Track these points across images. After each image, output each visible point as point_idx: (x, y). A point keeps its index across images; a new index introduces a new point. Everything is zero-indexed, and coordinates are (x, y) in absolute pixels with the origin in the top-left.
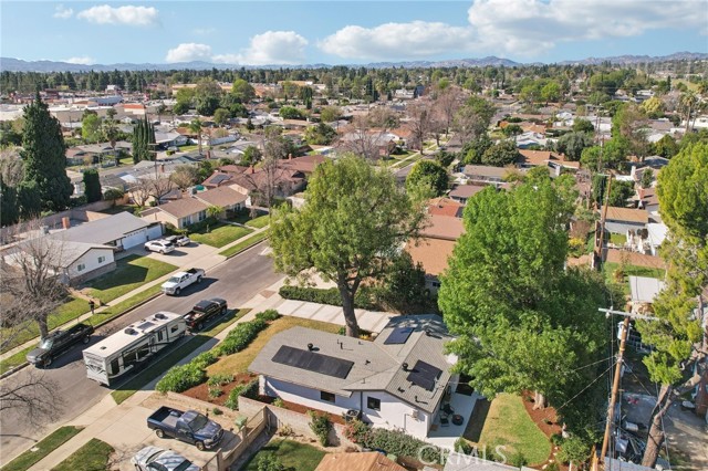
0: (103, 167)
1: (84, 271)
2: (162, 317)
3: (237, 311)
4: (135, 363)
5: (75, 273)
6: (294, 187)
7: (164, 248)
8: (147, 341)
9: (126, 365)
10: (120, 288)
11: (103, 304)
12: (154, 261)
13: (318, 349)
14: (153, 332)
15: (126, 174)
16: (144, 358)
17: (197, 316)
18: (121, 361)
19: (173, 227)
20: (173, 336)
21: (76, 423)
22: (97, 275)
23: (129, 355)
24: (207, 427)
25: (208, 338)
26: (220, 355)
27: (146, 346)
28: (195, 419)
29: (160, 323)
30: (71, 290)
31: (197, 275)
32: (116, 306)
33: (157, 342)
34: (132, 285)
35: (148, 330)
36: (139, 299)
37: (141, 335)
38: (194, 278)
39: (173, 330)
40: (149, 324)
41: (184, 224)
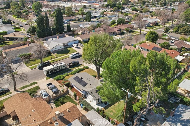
0: (80, 22)
1: (56, 50)
2: (61, 64)
3: (81, 65)
4: (53, 72)
5: (54, 50)
6: (117, 33)
7: (76, 46)
8: (56, 68)
9: (50, 72)
10: (62, 54)
11: (57, 58)
12: (73, 49)
13: (83, 79)
14: (58, 67)
15: (81, 25)
16: (55, 72)
17: (71, 64)
18: (49, 71)
19: (81, 41)
20: (63, 68)
21: (37, 82)
22: (59, 51)
23: (51, 70)
24: (55, 89)
25: (71, 70)
26: (70, 74)
27: (56, 69)
28: (54, 87)
29: (61, 65)
30: (52, 53)
31: (78, 54)
32: (59, 59)
33: (59, 69)
34: (65, 54)
35: (57, 66)
36: (64, 58)
37: (55, 67)
38: (77, 55)
39: (63, 67)
40: (58, 65)
41: (84, 41)
